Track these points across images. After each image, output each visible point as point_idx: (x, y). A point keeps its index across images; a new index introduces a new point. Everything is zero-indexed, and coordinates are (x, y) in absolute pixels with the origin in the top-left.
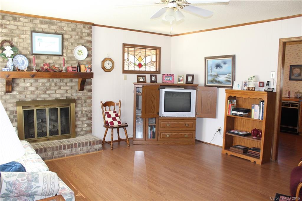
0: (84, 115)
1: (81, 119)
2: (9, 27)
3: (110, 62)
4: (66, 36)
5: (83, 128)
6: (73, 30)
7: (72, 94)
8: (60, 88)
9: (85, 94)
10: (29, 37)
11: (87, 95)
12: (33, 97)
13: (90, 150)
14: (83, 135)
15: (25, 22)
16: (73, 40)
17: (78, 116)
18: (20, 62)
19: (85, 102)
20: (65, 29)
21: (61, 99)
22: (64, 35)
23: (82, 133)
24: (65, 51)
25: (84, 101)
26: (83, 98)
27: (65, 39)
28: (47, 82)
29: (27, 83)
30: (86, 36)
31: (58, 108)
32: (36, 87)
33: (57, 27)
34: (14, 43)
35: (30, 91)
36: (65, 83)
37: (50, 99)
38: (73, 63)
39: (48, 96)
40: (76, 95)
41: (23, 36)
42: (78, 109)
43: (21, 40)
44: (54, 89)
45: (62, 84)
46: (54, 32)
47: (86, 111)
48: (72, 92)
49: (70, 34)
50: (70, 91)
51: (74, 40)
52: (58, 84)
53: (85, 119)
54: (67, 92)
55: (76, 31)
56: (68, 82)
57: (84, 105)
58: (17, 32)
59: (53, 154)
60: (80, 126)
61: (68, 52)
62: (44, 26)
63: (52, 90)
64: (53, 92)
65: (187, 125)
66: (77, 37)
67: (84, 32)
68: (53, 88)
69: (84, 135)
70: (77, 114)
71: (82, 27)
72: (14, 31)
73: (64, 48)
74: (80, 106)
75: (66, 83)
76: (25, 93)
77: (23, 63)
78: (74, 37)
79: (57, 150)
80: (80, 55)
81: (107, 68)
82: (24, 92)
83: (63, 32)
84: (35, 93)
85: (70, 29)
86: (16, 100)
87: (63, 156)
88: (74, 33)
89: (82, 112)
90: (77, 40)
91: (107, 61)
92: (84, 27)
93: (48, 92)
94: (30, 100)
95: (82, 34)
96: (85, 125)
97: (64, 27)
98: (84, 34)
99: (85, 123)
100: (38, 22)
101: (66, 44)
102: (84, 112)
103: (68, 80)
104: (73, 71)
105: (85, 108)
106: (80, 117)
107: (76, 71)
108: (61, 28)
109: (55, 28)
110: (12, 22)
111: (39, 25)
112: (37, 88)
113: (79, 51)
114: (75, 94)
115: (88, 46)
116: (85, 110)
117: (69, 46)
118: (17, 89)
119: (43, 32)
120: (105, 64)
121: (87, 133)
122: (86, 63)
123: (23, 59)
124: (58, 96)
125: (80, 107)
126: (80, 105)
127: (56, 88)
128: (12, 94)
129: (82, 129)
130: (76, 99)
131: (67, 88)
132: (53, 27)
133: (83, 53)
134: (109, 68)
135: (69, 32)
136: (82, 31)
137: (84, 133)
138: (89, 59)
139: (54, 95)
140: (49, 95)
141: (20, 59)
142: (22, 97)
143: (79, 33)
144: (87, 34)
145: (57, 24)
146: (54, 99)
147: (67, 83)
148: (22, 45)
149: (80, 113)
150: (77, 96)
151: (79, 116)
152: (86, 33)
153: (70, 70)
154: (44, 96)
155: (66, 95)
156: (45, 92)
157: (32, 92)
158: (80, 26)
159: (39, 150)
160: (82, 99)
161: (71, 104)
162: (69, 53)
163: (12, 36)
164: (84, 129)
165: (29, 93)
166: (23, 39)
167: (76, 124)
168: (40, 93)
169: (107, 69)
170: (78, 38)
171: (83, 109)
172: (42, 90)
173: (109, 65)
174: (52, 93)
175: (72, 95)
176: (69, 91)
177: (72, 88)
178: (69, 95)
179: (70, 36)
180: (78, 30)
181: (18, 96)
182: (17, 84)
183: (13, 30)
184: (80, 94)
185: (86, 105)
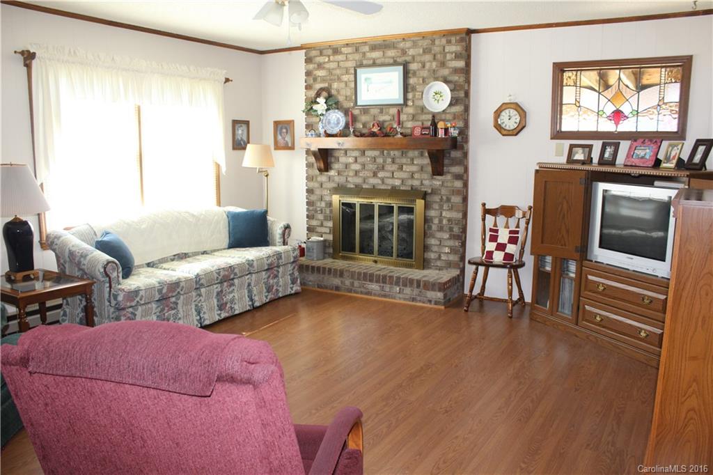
0: (445, 228)
1: (439, 235)
2: (327, 66)
3: (513, 112)
4: (413, 67)
5: (442, 255)
6: (426, 51)
7: (422, 182)
8: (401, 168)
9: (449, 184)
10: (352, 77)
11: (453, 187)
12: (358, 180)
13: (419, 298)
14: (440, 269)
15: (349, 54)
16: (426, 72)
17: (431, 227)
18: (332, 122)
19: (448, 200)
20: (411, 52)
21: (401, 188)
22: (410, 64)
23: (439, 263)
24: (410, 96)
25: (444, 198)
26: (443, 191)
27: (412, 72)
28: (379, 157)
29: (350, 157)
30: (451, 60)
31: (393, 207)
32: (362, 165)
33: (398, 52)
34: (333, 91)
35: (353, 170)
36: (409, 160)
37: (383, 187)
38: (426, 119)
39: (380, 182)
40: (431, 183)
41: (345, 78)
42: (432, 213)
43: (343, 85)
44: (391, 169)
45: (404, 161)
46: (391, 61)
47: (449, 220)
48: (423, 177)
49: (420, 62)
50: (419, 175)
51: (429, 71)
52: (398, 161)
53: (446, 236)
54: (412, 177)
55: (433, 52)
56: (416, 157)
57: (445, 207)
58: (338, 72)
59: (352, 284)
60: (435, 249)
61: (417, 96)
62: (376, 54)
63: (387, 171)
64: (388, 174)
65: (648, 302)
66: (434, 64)
67: (449, 52)
68: (388, 167)
69: (442, 270)
70: (431, 224)
71: (444, 41)
72: (334, 72)
73: (409, 90)
74: (437, 208)
75: (412, 160)
76: (346, 174)
77: (338, 123)
78: (428, 65)
79: (359, 279)
80: (438, 101)
81: (506, 126)
82: (345, 171)
83: (408, 59)
84: (361, 175)
85: (421, 51)
86: (333, 185)
87: (369, 293)
88: (428, 57)
89: (441, 221)
90: (434, 71)
91: (507, 111)
92: (449, 42)
93: (381, 174)
94: (352, 186)
95: (445, 57)
96: (447, 250)
97: (409, 48)
98: (448, 57)
99: (446, 244)
100: (366, 48)
101: (412, 81)
102: (445, 222)
103: (417, 153)
104: (422, 134)
105: (448, 212)
106: (436, 229)
107: (428, 134)
108: (404, 52)
109: (393, 54)
110: (331, 58)
111: (368, 54)
112: (364, 165)
113: (436, 94)
114: (428, 181)
115: (456, 82)
116: (448, 216)
117: (419, 84)
118: (336, 166)
119: (374, 64)
120: (501, 117)
121: (450, 267)
122: (451, 118)
123: (338, 116)
124: (397, 183)
125: (436, 210)
126: (436, 206)
127: (395, 167)
128: (329, 173)
129: (440, 256)
130: (430, 191)
131: (414, 168)
132: (391, 53)
133: (443, 98)
134: (512, 128)
135: (418, 57)
136: (444, 50)
137: (443, 265)
138: (458, 109)
139: (390, 182)
140: (382, 180)
141: (334, 117)
142: (342, 180)
143: (439, 55)
144: (454, 54)
145: (398, 46)
146: (389, 188)
147: (415, 160)
148: (343, 92)
149: (436, 221)
150: (431, 186)
151: (434, 227)
152: (452, 53)
153: (417, 132)
154: (373, 181)
155: (410, 182)
156: (375, 175)
157: (356, 173)
158: (440, 41)
159: (327, 269)
160: (442, 193)
161: (417, 200)
162: (418, 99)
163: (331, 80)
164: (444, 257)
165: (351, 174)
166: (346, 83)
167: (429, 243)
168: (368, 175)
169: (507, 128)
170: (437, 66)
171: (443, 215)
172: (371, 170)
173: (513, 120)
174: (387, 178)
175: (422, 184)
176: (416, 176)
177: (422, 169)
178: (416, 183)
179: (420, 64)
180: (436, 49)
181: (337, 179)
182: (335, 157)
183: (333, 69)
184: (437, 181)
185: (449, 206)
